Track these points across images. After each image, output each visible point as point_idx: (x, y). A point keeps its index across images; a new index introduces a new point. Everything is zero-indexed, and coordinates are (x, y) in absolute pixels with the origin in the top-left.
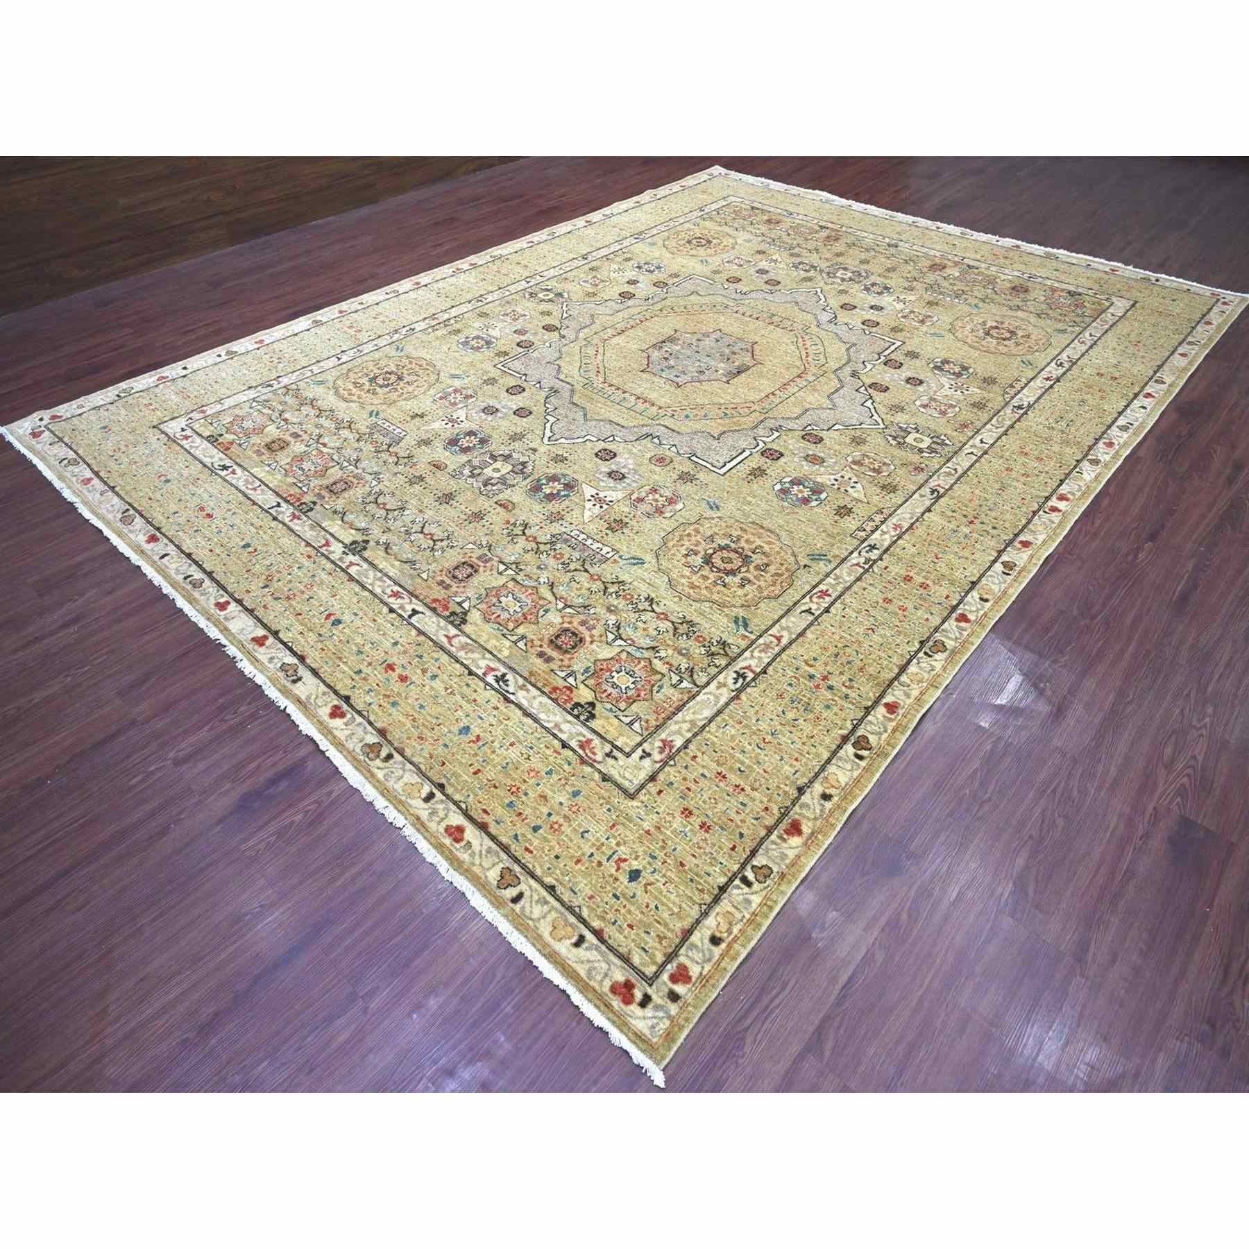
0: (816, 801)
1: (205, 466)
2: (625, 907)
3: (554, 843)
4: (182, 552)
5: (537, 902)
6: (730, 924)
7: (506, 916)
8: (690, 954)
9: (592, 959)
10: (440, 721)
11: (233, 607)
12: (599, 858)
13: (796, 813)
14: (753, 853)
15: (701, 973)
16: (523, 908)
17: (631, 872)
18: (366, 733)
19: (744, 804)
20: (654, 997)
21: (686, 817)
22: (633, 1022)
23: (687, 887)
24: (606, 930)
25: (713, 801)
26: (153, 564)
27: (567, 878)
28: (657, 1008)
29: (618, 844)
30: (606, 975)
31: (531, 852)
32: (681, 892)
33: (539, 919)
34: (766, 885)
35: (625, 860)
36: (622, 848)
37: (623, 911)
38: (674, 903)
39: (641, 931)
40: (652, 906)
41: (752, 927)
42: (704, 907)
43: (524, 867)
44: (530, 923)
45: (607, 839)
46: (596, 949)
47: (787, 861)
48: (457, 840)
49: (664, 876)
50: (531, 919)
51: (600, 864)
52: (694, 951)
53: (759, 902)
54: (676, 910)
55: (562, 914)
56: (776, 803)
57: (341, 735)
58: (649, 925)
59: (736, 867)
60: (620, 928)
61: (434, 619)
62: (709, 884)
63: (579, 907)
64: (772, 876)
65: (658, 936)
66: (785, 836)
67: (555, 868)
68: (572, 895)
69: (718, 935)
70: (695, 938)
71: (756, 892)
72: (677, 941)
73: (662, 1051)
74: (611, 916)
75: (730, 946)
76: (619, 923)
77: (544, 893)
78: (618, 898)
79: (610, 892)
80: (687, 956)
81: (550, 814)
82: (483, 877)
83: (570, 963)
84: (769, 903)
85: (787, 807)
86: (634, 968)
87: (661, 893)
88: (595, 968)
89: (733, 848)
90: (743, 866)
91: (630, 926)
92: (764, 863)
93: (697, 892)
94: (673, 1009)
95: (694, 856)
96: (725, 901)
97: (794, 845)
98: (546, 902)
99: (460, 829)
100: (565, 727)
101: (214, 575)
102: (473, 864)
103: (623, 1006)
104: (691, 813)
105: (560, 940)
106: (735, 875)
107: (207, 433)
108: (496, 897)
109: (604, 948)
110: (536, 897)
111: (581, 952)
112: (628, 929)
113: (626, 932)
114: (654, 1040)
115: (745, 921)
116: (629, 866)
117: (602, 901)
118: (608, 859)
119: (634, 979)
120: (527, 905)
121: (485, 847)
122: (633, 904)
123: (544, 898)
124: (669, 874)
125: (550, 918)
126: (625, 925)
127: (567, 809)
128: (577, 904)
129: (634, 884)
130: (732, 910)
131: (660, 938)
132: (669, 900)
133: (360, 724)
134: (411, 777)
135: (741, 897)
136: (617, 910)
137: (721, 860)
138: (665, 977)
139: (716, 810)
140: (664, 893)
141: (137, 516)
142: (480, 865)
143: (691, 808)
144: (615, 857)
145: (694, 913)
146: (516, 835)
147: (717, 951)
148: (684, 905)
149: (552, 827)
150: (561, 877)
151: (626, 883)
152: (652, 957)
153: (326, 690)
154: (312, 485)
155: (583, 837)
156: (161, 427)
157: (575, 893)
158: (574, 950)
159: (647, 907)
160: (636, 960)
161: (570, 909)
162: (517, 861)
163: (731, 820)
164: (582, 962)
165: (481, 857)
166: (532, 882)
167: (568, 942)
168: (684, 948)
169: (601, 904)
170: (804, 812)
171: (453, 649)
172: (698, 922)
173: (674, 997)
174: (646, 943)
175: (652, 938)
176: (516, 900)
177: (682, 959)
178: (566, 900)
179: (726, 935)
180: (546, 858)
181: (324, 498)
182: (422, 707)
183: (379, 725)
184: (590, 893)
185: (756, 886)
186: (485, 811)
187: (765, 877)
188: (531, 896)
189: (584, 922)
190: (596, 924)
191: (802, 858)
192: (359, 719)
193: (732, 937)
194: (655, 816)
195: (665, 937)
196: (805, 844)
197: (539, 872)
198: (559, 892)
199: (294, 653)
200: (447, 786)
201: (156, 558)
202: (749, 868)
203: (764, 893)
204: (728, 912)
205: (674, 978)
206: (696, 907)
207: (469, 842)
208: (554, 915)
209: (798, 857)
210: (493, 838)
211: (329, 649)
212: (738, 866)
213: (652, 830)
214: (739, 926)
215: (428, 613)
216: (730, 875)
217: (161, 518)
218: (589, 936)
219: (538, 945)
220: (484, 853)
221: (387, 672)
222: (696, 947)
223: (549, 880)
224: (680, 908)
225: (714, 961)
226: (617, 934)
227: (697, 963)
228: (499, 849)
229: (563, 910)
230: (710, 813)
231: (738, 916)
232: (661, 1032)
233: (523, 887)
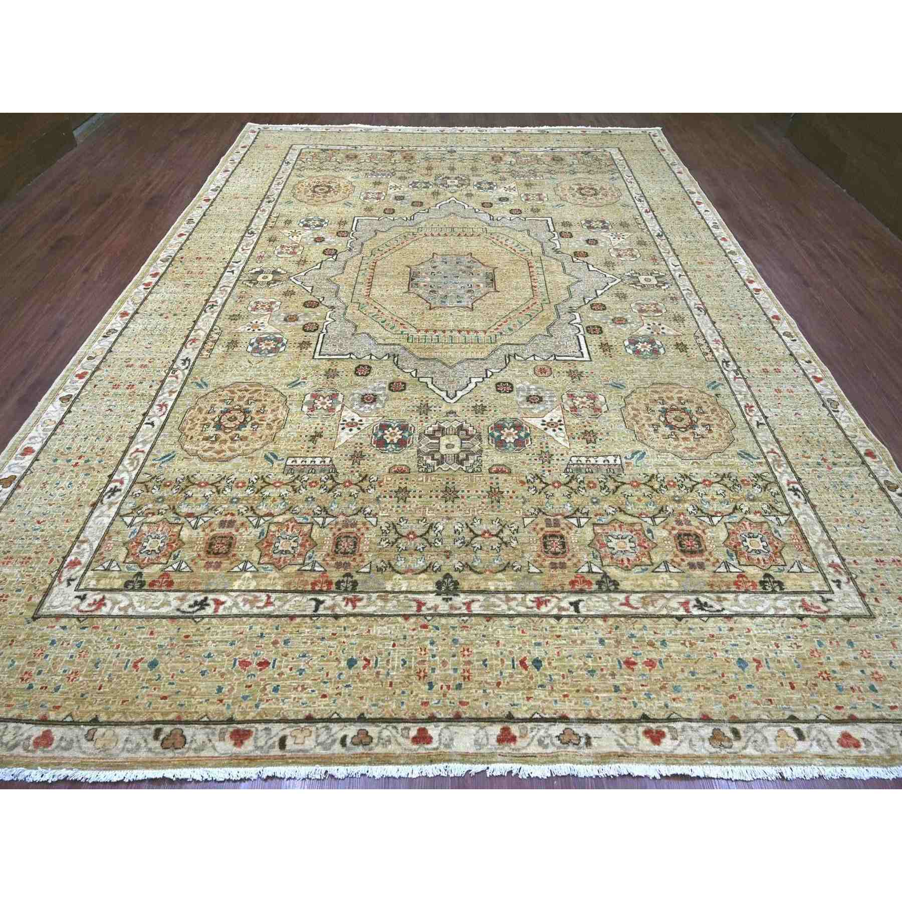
1: (172, 618)
3: (893, 689)
4: (296, 721)
10: (720, 672)
11: (433, 730)
18: (697, 731)
25: (899, 581)
26: (283, 760)
31: (895, 707)
48: (857, 745)
57: (684, 749)
61: (594, 599)
81: (863, 672)
99: (846, 736)
100: (780, 604)
101: (368, 716)
102: (887, 751)
107: (118, 583)
121: (874, 732)
127: (862, 658)
133: (683, 729)
134: (771, 732)
141: (182, 727)
142: (890, 747)
143: (900, 595)
146: (873, 705)
149: (876, 679)
153: (619, 726)
154: (320, 560)
155: (894, 668)
156: (44, 611)
162: (898, 721)
165: (883, 742)
171: (642, 610)
181: (349, 564)
182: (693, 674)
183: (695, 715)
186: (838, 708)
192: (678, 726)
194: (898, 618)
199: (553, 720)
200: (796, 714)
201: (276, 751)
207: (863, 739)
210: (868, 721)
211: (571, 691)
215: (584, 597)
217: (212, 708)
220: (879, 736)
221: (633, 670)
228: (881, 725)
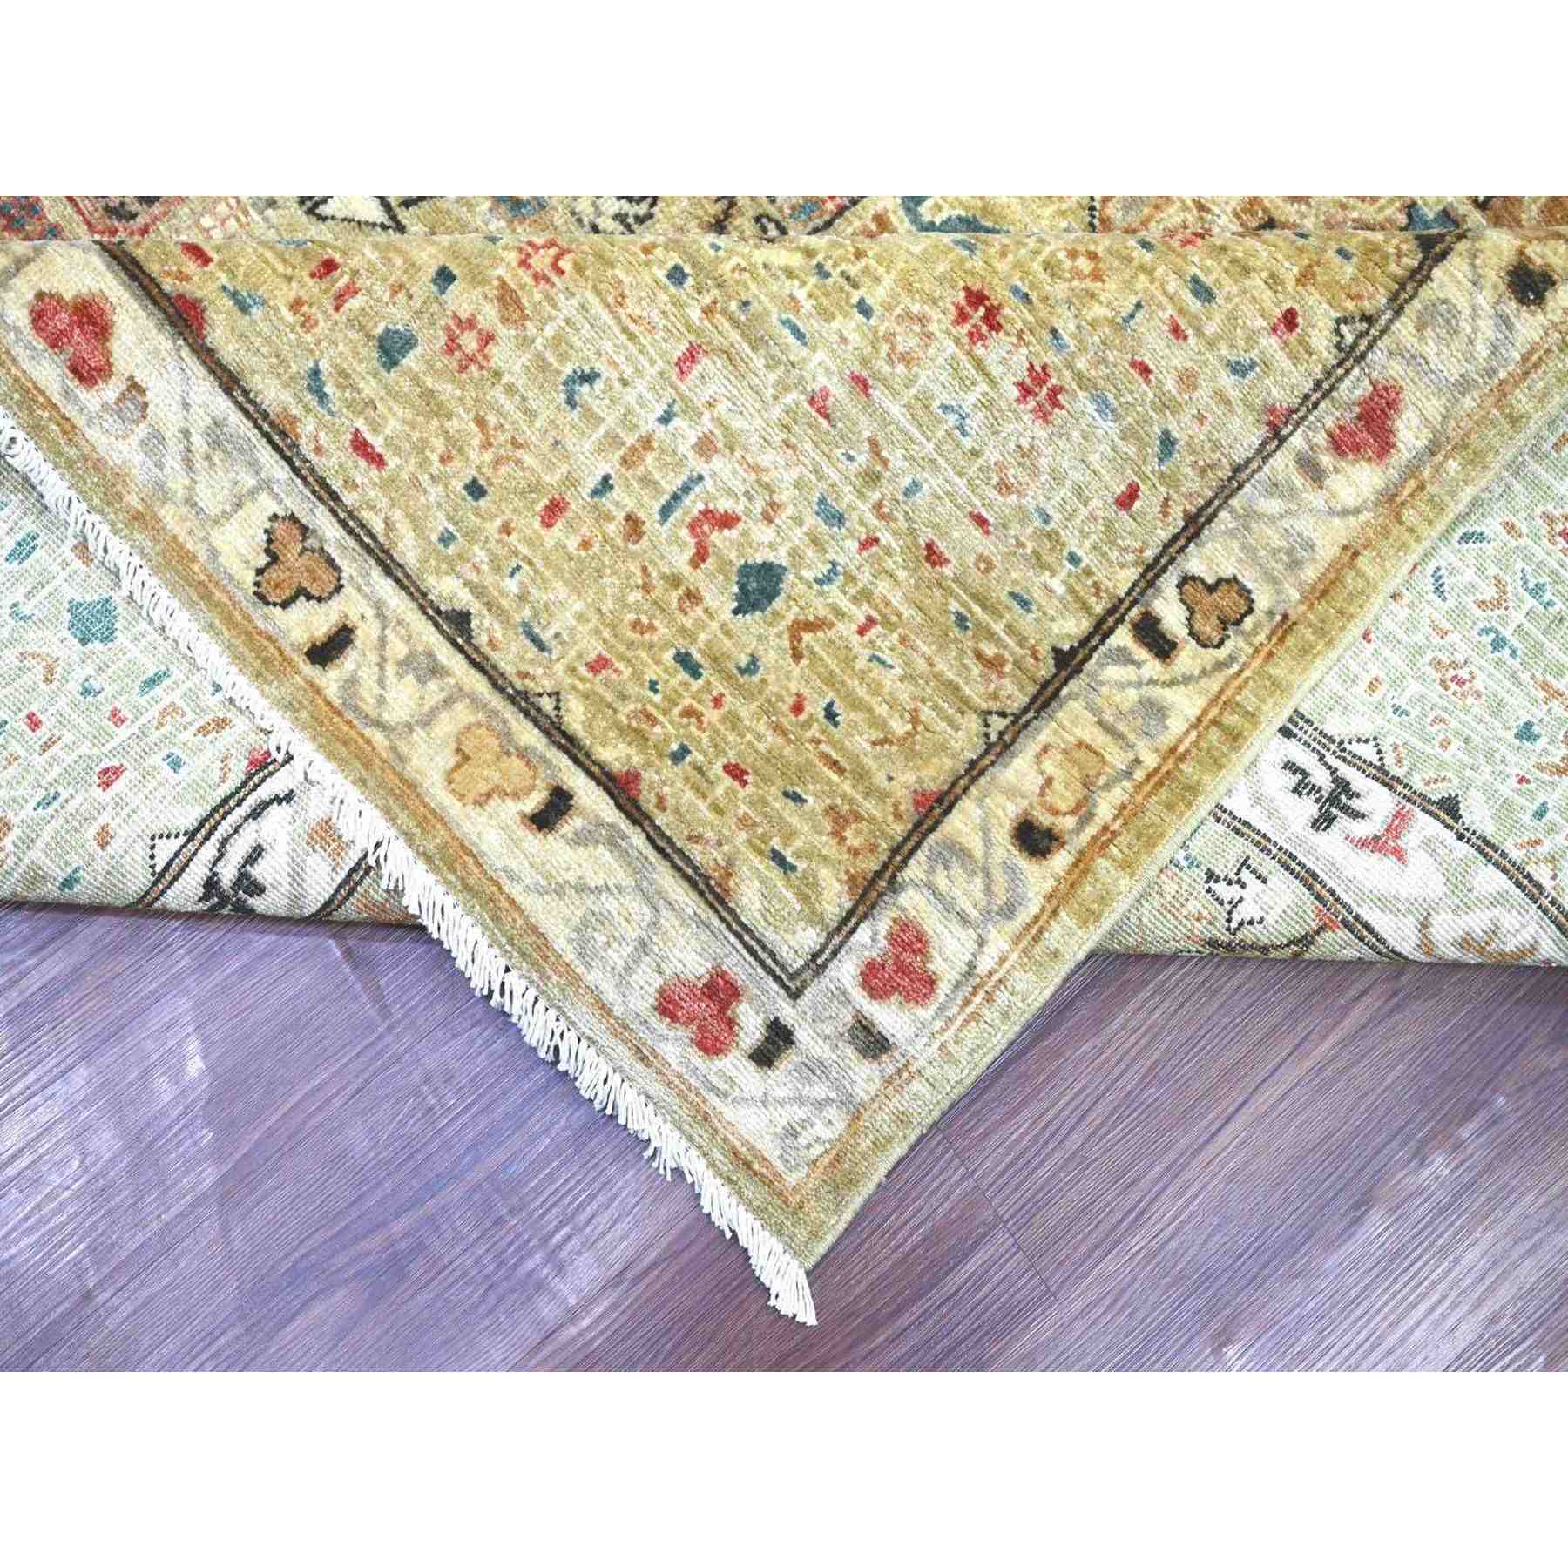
0: (1484, 300)
2: (718, 702)
3: (462, 422)
5: (405, 664)
6: (1087, 783)
7: (289, 707)
8: (941, 880)
9: (595, 880)
12: (630, 503)
13: (1397, 352)
14: (1195, 526)
15: (971, 966)
16: (351, 683)
17: (746, 571)
19: (1203, 292)
20: (802, 1035)
21: (976, 336)
22: (729, 1113)
23: (942, 648)
24: (649, 776)
25: (1084, 264)
27: (512, 586)
28: (814, 1069)
29: (705, 447)
30: (643, 946)
31: (378, 461)
32: (921, 664)
33: (409, 728)
34: (1222, 653)
35: (727, 521)
36: (717, 462)
37: (712, 715)
38: (893, 704)
39: (773, 793)
40: (815, 708)
41: (1163, 794)
42: (998, 724)
43: (351, 523)
44: (378, 737)
45: (665, 419)
46: (612, 843)
47: (1310, 574)
48: (87, 373)
49: (865, 596)
50: (379, 724)
51: (634, 527)
52: (957, 871)
53: (1193, 712)
54: (899, 727)
55: (493, 713)
56: (1331, 291)
58: (803, 773)
59: (1123, 579)
60: (700, 781)
62: (1021, 642)
63: (556, 695)
64: (1248, 622)
65: (832, 810)
66: (1326, 460)
67: (472, 535)
68: (533, 651)
69: (1044, 819)
70: (961, 823)
71: (1187, 680)
72: (899, 829)
73: (814, 1212)
74: (667, 730)
75: (1082, 865)
76: (696, 756)
77: (430, 637)
78: (694, 670)
79: (667, 645)
80: (931, 887)
81: (444, 277)
82: (203, 556)
83: (515, 891)
84: (1230, 719)
85: (1369, 319)
86: (742, 931)
87: (848, 661)
88: (603, 918)
89: (1127, 499)
90: (1151, 573)
91: (736, 772)
92: (1228, 571)
93: (976, 670)
94: (864, 1076)
95: (981, 521)
96: (1075, 706)
97: (1348, 497)
98: (436, 670)
102: (161, 491)
103: (697, 1059)
104: (993, 320)
105: (481, 801)
106: (1116, 612)
108: (251, 636)
109: (638, 839)
110: (398, 649)
111: (554, 848)
112: (728, 781)
113: (719, 791)
114: (792, 1179)
115: (1139, 775)
116: (740, 546)
117: (637, 677)
118: (666, 512)
119: (739, 967)
120: (368, 677)
121: (200, 422)
122: (749, 696)
123: (430, 655)
124: (883, 587)
125: (446, 725)
126: (717, 768)
127: (512, 257)
128: (548, 685)
129: (753, 619)
130: (1100, 739)
131: (840, 820)
132: (876, 689)
135: (1133, 694)
136: (689, 712)
137: (1073, 544)
138: (846, 971)
139: (1098, 311)
140: (861, 664)
142: (190, 502)
143: (999, 293)
144: (693, 505)
145: (965, 740)
146: (315, 373)
147: (1039, 877)
148: (926, 713)
149: (452, 346)
150: (489, 580)
151: (726, 615)
152: (808, 892)
155: (571, 402)
157: (542, 647)
158: (534, 842)
159: (798, 708)
160: (749, 899)
161: (523, 701)
162: (327, 495)
163: (1145, 370)
164: (560, 891)
165: (189, 464)
166: (385, 587)
167: (511, 810)
168: (921, 855)
169: (632, 689)
170: (1430, 350)
172: (975, 770)
173: (872, 1042)
174: (789, 835)
175: (811, 817)
176: (326, 651)
177: (912, 901)
178: (507, 667)
179: (1069, 822)
180: (435, 492)
184: (595, 649)
185: (1189, 657)
187: (1224, 623)
188: (383, 642)
189: (570, 745)
190: (615, 754)
191: (1362, 562)
193: (1091, 830)
194: (851, 324)
195: (858, 817)
196: (1390, 499)
197: (408, 550)
198: (482, 640)
202: (1169, 582)
203: (1214, 684)
204: (1080, 744)
205: (876, 980)
206: (972, 723)
207: (135, 387)
208: (463, 714)
209: (1351, 553)
210: (230, 382)
212: (1132, 574)
213: (839, 391)
214: (1118, 794)
216: (1099, 609)
218: (589, 796)
219: (403, 817)
220: (199, 443)
222: (964, 854)
223: (448, 589)
224: (915, 721)
225: (1024, 916)
226: (689, 795)
227: (964, 919)
228: (254, 435)
229: (496, 701)
230: (1066, 324)
231: (1118, 759)
232: (817, 1150)
233: (349, 606)
